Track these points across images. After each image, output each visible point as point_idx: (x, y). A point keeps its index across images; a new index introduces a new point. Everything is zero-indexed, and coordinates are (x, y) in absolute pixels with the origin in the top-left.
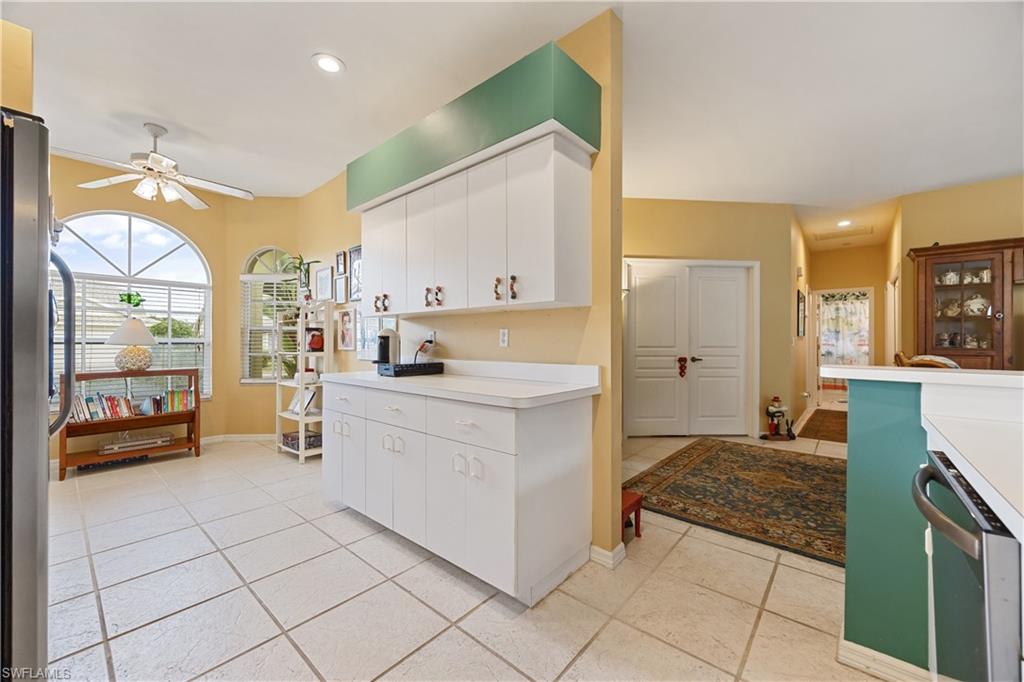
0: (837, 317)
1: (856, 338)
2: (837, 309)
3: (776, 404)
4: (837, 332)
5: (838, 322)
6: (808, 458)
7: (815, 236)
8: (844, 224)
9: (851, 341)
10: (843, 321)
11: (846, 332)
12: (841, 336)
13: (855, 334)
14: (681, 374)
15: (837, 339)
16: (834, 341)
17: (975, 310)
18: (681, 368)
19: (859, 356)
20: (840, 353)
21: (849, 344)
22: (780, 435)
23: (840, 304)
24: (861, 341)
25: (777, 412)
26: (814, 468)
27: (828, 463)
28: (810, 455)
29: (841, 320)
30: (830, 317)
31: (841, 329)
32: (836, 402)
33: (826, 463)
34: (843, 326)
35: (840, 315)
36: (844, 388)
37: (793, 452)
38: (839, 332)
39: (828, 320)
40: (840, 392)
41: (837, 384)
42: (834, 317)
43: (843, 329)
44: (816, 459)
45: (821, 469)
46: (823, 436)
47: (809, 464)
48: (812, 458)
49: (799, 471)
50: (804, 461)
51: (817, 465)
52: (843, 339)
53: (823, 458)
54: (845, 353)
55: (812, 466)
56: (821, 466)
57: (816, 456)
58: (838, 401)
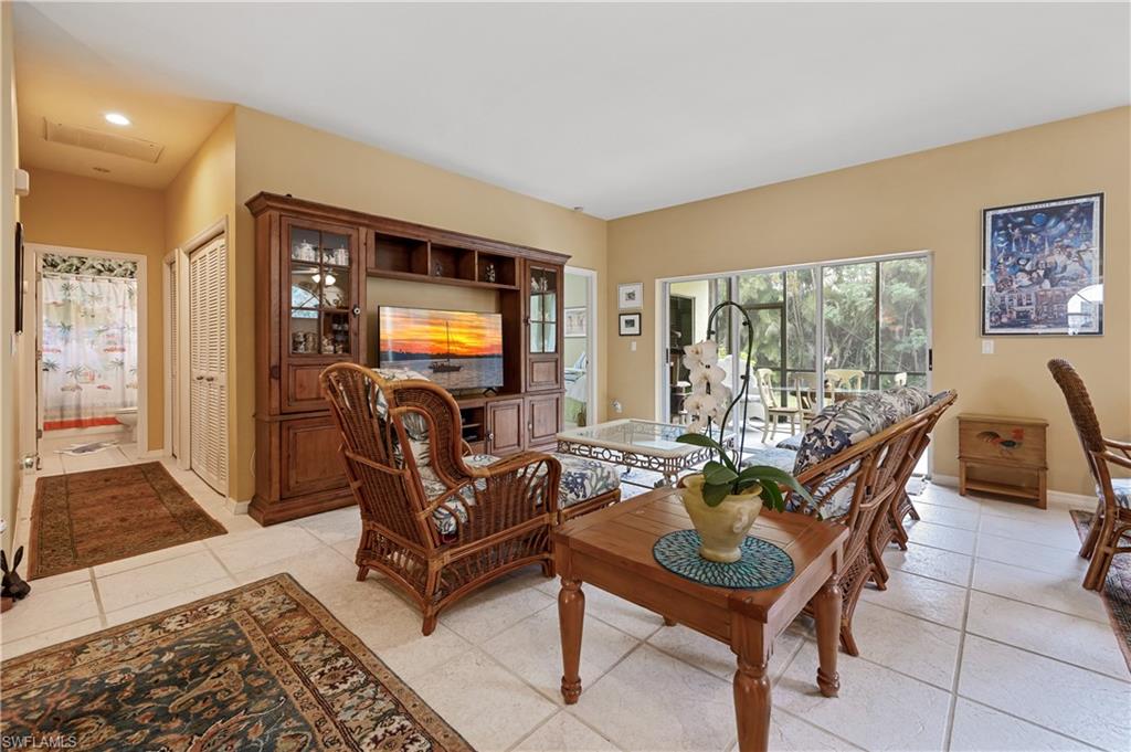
0: (67, 302)
1: (102, 339)
2: (67, 288)
4: (67, 328)
5: (67, 310)
6: (97, 652)
8: (117, 119)
9: (93, 343)
10: (78, 309)
11: (84, 329)
12: (73, 334)
13: (100, 331)
15: (66, 341)
16: (60, 344)
17: (331, 302)
19: (106, 368)
20: (72, 364)
21: (88, 348)
23: (72, 279)
24: (109, 343)
26: (138, 691)
27: (158, 641)
28: (97, 636)
29: (73, 306)
30: (51, 301)
31: (73, 323)
32: (71, 453)
33: (154, 647)
34: (77, 318)
35: (72, 298)
36: (79, 424)
37: (45, 654)
38: (69, 328)
39: (48, 304)
40: (72, 431)
41: (65, 419)
42: (59, 301)
43: (77, 323)
44: (122, 647)
45: (157, 681)
46: (95, 550)
47: (116, 680)
48: (110, 647)
49: (105, 736)
50: (95, 680)
51: (137, 671)
52: (78, 340)
53: (136, 632)
54: (82, 363)
55: (127, 684)
56: (151, 669)
57: (118, 633)
58: (74, 451)
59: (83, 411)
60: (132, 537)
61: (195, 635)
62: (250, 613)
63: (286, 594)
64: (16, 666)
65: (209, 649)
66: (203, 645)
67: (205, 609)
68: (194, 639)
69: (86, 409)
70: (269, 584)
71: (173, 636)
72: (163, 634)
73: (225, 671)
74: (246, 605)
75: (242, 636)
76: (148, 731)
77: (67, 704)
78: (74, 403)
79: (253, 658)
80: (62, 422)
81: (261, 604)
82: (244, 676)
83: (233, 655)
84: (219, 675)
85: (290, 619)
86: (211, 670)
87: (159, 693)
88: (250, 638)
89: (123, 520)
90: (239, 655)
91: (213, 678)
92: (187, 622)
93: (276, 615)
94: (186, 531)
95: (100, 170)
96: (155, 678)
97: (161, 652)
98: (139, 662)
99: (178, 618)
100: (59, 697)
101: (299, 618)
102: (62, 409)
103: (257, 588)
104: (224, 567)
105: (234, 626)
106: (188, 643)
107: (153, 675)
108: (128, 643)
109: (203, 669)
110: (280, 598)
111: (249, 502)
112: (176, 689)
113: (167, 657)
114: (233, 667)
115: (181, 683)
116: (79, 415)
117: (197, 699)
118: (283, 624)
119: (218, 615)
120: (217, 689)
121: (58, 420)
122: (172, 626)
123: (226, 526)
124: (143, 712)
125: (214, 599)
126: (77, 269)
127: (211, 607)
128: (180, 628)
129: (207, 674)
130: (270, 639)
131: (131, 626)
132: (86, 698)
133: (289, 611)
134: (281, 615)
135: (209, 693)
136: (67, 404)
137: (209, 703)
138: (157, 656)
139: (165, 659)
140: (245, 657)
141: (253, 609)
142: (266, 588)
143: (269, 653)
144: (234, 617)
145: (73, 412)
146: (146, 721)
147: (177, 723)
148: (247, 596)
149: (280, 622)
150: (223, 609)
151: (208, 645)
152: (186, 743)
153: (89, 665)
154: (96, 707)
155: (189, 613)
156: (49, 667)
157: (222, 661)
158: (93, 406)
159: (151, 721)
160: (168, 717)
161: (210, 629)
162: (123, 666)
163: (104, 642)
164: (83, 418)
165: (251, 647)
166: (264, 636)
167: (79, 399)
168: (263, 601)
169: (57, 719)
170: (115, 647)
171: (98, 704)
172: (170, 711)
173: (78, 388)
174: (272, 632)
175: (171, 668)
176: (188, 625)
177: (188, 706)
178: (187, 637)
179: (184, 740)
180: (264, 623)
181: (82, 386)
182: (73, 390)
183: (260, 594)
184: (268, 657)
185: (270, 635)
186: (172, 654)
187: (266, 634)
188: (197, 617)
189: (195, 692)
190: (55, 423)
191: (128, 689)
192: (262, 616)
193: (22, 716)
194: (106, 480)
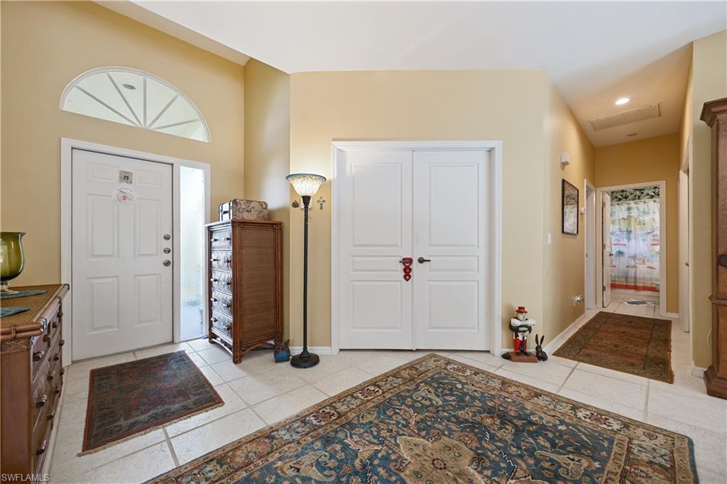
0: (629, 217)
1: (650, 237)
2: (629, 209)
3: (521, 316)
4: (629, 232)
5: (630, 222)
7: (592, 124)
8: (622, 101)
9: (644, 240)
10: (636, 221)
11: (639, 232)
12: (632, 235)
13: (649, 233)
14: (405, 277)
15: (629, 239)
16: (625, 241)
18: (405, 270)
19: (652, 256)
20: (632, 253)
21: (641, 243)
22: (526, 354)
23: (632, 204)
24: (654, 240)
25: (521, 326)
26: (536, 432)
27: (567, 417)
28: (548, 394)
29: (632, 219)
30: (621, 217)
31: (633, 229)
32: (626, 303)
33: (562, 418)
34: (635, 226)
35: (632, 214)
36: (636, 288)
37: (527, 387)
38: (630, 232)
39: (619, 220)
40: (632, 291)
41: (628, 284)
42: (626, 217)
43: (635, 229)
44: (552, 407)
45: (546, 434)
46: (588, 355)
47: (534, 419)
48: (548, 403)
49: (507, 438)
50: (528, 412)
51: (544, 423)
52: (635, 239)
53: (564, 404)
54: (637, 252)
55: (536, 425)
56: (550, 427)
57: (556, 399)
58: (628, 303)
59: (638, 281)
60: (611, 358)
61: (585, 428)
62: (630, 442)
63: (672, 452)
64: (515, 385)
65: (584, 441)
66: (583, 437)
67: (606, 419)
68: (583, 430)
69: (640, 279)
70: (664, 435)
71: (575, 419)
72: (572, 415)
73: (578, 461)
74: (632, 435)
75: (609, 450)
76: (519, 452)
77: (512, 413)
78: (633, 275)
79: (601, 470)
80: (626, 285)
81: (644, 444)
82: (584, 474)
83: (592, 457)
84: (573, 460)
85: (654, 471)
86: (572, 453)
87: (541, 441)
88: (612, 456)
89: (616, 346)
90: (596, 460)
91: (569, 458)
92: (590, 418)
93: (646, 459)
94: (644, 369)
95: (631, 135)
96: (547, 432)
97: (562, 422)
98: (550, 418)
99: (588, 413)
100: (513, 409)
101: (662, 476)
102: (627, 278)
103: (652, 432)
104: (646, 404)
105: (611, 441)
106: (578, 430)
107: (548, 430)
108: (555, 407)
109: (569, 449)
110: (663, 452)
111: (705, 370)
112: (549, 446)
113: (562, 428)
114: (585, 463)
115: (554, 445)
116: (635, 282)
117: (551, 460)
118: (644, 469)
119: (610, 428)
120: (565, 466)
121: (625, 284)
122: (580, 415)
123: (676, 378)
124: (528, 442)
125: (617, 417)
126: (639, 197)
127: (611, 420)
128: (583, 418)
129: (569, 452)
130: (624, 470)
131: (565, 400)
132: (519, 417)
133: (661, 465)
134: (650, 463)
135: (559, 463)
136: (629, 275)
137: (553, 468)
138: (559, 423)
139: (560, 427)
140: (597, 465)
141: (635, 442)
142: (661, 437)
143: (613, 477)
144: (617, 437)
145: (633, 280)
146: (524, 448)
147: (531, 462)
148: (640, 431)
149: (643, 465)
150: (616, 426)
151: (585, 439)
152: (524, 475)
153: (534, 404)
154: (517, 423)
155: (595, 414)
156: (523, 394)
157: (583, 454)
158: (644, 278)
159: (525, 449)
160: (532, 455)
161: (596, 432)
162: (543, 415)
163: (548, 399)
164: (638, 285)
165: (607, 462)
166: (623, 465)
167: (636, 274)
168: (648, 443)
169: (504, 416)
170: (549, 405)
171: (519, 423)
172: (535, 453)
173: (636, 267)
174: (631, 467)
175: (557, 434)
176: (588, 420)
177: (544, 458)
178: (580, 426)
179: (526, 472)
180: (632, 457)
181: (638, 266)
182: (632, 267)
183: (650, 437)
184: (610, 478)
185: (628, 468)
186: (565, 428)
187: (625, 464)
188: (597, 420)
189: (554, 456)
190: (623, 285)
191: (534, 427)
192: (635, 451)
193: (499, 405)
194: (630, 322)
